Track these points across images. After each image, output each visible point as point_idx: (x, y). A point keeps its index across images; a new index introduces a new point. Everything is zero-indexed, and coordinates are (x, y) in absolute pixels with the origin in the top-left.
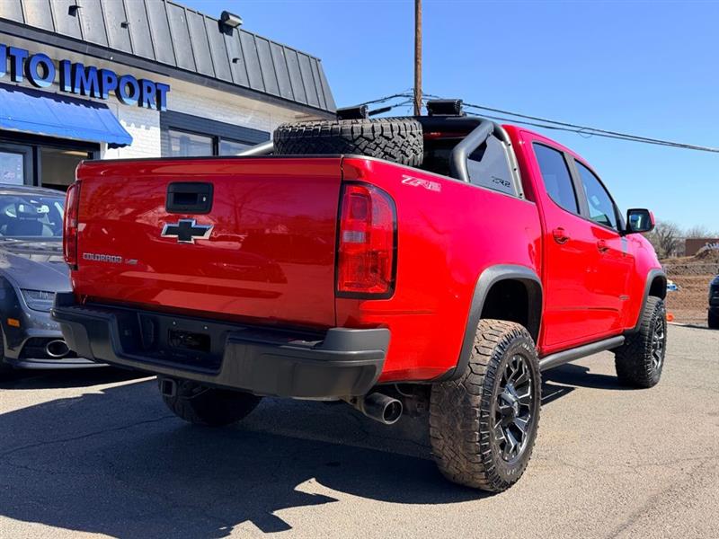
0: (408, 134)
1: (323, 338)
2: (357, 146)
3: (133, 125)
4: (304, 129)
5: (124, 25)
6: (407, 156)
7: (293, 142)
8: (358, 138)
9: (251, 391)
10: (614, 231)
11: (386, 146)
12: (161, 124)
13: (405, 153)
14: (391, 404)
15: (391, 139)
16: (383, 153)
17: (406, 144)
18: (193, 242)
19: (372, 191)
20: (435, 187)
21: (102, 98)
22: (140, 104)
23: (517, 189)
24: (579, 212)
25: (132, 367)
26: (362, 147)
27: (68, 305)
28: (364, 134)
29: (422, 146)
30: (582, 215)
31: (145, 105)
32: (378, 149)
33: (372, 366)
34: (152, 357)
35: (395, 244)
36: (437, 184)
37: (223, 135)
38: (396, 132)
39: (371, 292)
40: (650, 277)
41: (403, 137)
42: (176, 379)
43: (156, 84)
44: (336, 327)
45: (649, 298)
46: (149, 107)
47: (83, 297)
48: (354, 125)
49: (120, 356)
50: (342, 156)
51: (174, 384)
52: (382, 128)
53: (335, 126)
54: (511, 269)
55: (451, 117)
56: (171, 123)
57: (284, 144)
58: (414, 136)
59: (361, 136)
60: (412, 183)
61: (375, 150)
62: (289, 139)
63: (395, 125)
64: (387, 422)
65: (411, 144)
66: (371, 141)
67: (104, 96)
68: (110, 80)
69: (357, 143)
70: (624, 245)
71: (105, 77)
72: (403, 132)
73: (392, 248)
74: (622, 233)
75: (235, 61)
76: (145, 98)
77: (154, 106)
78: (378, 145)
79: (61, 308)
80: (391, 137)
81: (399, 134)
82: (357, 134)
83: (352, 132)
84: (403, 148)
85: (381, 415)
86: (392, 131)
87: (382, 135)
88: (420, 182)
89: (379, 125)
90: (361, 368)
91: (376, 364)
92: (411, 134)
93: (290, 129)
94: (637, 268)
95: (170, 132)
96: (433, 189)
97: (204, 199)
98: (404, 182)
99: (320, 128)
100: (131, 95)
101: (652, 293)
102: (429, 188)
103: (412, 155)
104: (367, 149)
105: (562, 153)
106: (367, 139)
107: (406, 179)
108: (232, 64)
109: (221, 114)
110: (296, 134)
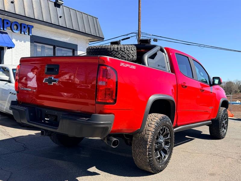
0: (130, 50)
1: (90, 117)
2: (112, 54)
3: (18, 40)
4: (95, 48)
5: (12, 2)
6: (130, 57)
7: (91, 52)
8: (112, 51)
9: (68, 134)
10: (208, 85)
11: (122, 54)
12: (30, 40)
13: (129, 56)
14: (115, 140)
15: (124, 52)
16: (121, 56)
17: (129, 53)
18: (52, 84)
19: (108, 68)
20: (134, 67)
21: (4, 30)
22: (21, 33)
23: (168, 69)
24: (193, 78)
25: (32, 126)
26: (114, 54)
27: (14, 105)
28: (115, 50)
29: (136, 54)
30: (194, 78)
31: (23, 33)
32: (119, 55)
33: (107, 127)
34: (38, 123)
35: (117, 86)
36: (135, 66)
37: (57, 45)
38: (126, 49)
39: (108, 102)
40: (221, 100)
41: (128, 51)
42: (45, 130)
43: (27, 25)
44: (96, 113)
45: (221, 108)
46: (24, 34)
47: (20, 102)
48: (111, 47)
49: (29, 122)
50: (99, 56)
51: (45, 132)
52: (121, 48)
53: (105, 47)
54: (162, 95)
55: (147, 45)
56: (35, 40)
57: (89, 53)
58: (133, 51)
59: (114, 50)
60: (124, 66)
61: (118, 55)
62: (90, 51)
63: (125, 47)
64: (114, 147)
65: (131, 53)
66: (117, 52)
67: (5, 29)
68: (7, 23)
69: (112, 52)
70: (212, 89)
71: (5, 22)
72: (128, 49)
73: (115, 87)
74: (211, 85)
75: (60, 17)
76: (23, 30)
77: (27, 34)
78: (119, 53)
79: (12, 106)
80: (124, 51)
81: (127, 50)
82: (112, 50)
83: (111, 49)
84: (128, 55)
85: (111, 144)
86: (124, 49)
87: (121, 50)
88: (127, 65)
89: (120, 47)
90: (104, 128)
91: (109, 127)
92: (131, 50)
93: (91, 48)
94: (217, 98)
95: (34, 43)
96: (133, 68)
97: (56, 70)
98: (121, 65)
99: (100, 47)
100: (17, 29)
101: (222, 106)
102: (131, 67)
103: (131, 57)
104: (115, 55)
105: (188, 57)
106: (116, 51)
107: (122, 64)
108: (59, 18)
109: (57, 37)
110: (93, 49)
